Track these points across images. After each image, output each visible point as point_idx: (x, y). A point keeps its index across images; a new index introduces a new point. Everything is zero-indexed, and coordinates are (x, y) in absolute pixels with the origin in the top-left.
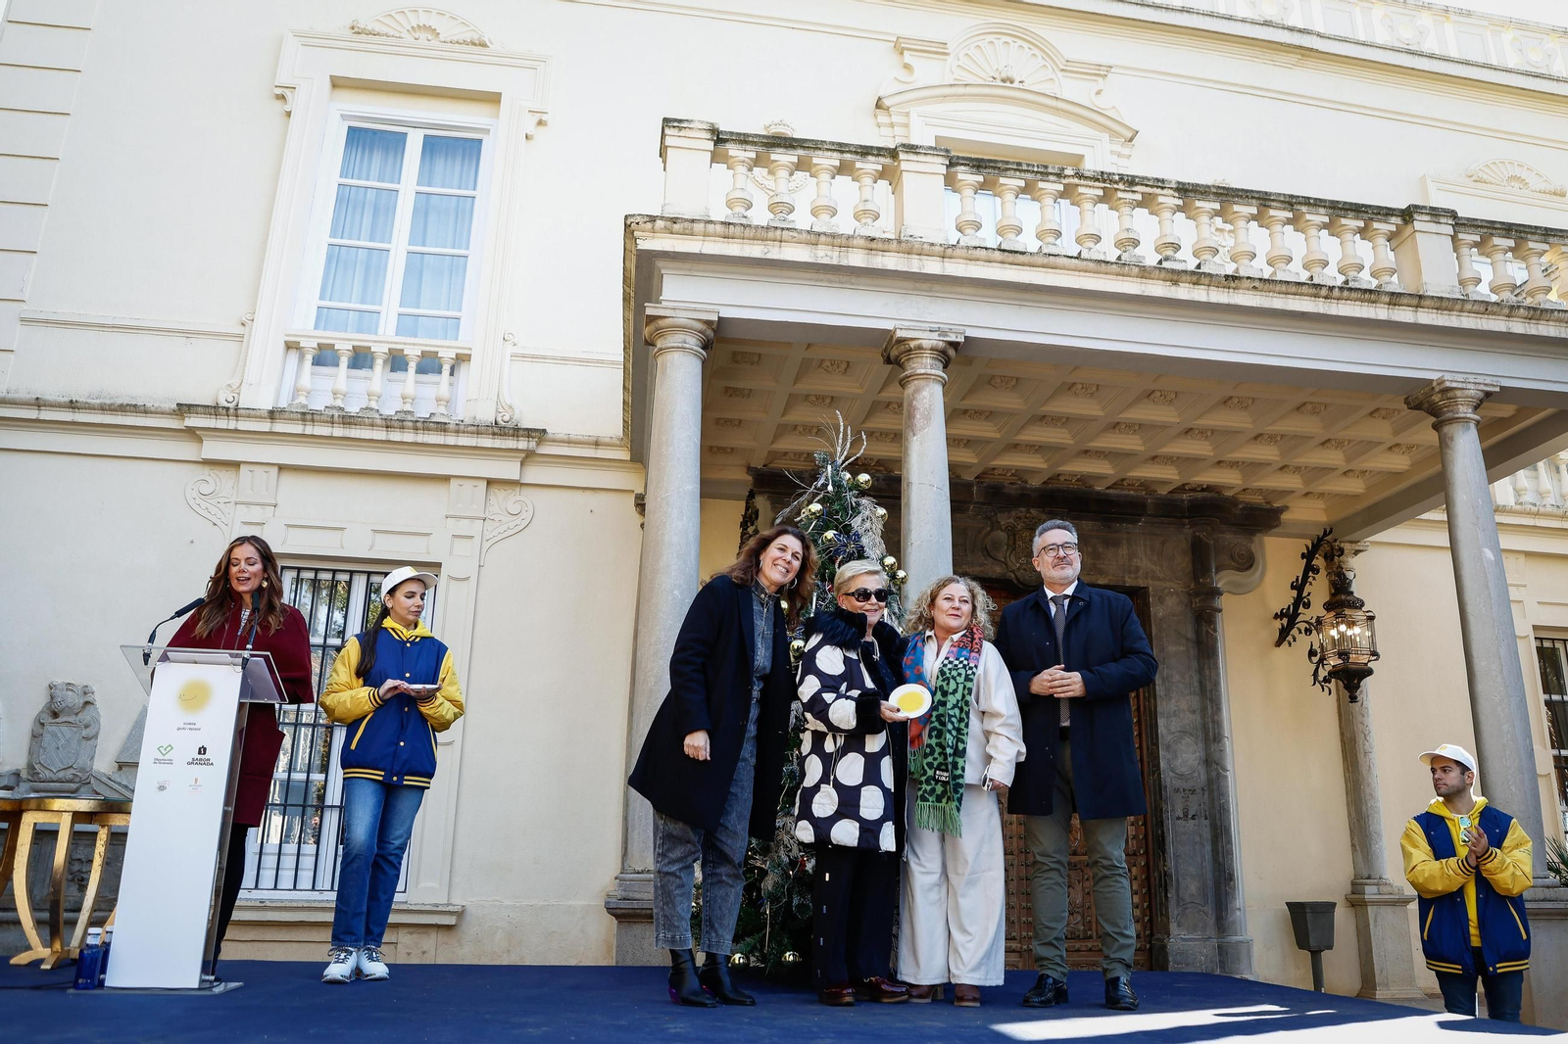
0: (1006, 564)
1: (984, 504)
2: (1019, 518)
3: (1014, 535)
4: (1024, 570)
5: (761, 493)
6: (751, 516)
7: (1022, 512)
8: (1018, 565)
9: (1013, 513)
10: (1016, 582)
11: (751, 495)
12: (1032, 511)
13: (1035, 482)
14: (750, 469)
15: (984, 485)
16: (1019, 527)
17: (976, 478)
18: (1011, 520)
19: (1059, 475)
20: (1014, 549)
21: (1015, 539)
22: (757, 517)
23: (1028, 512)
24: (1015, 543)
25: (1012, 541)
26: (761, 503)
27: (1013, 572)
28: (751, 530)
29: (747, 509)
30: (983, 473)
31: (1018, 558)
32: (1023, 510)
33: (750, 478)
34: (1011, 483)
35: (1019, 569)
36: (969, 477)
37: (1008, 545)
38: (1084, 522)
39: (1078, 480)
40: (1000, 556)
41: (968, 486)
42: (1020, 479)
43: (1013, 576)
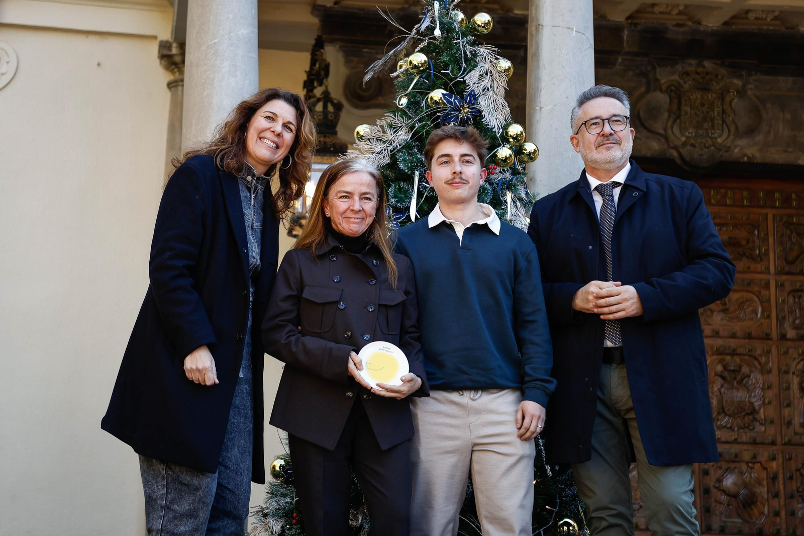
0: (666, 138)
1: (637, 54)
2: (687, 74)
3: (679, 98)
4: (693, 145)
5: (332, 41)
6: (318, 73)
7: (691, 65)
8: (683, 139)
9: (679, 68)
10: (679, 161)
11: (319, 45)
12: (707, 64)
13: (712, 22)
14: (316, 9)
15: (639, 28)
16: (687, 86)
17: (627, 18)
18: (676, 77)
19: (747, 12)
20: (678, 117)
21: (680, 103)
22: (327, 74)
23: (700, 64)
24: (679, 109)
25: (675, 108)
26: (332, 54)
27: (676, 148)
28: (318, 92)
29: (313, 63)
30: (638, 11)
31: (682, 130)
32: (693, 62)
33: (315, 21)
34: (678, 25)
35: (684, 144)
36: (618, 16)
37: (670, 111)
38: (781, 78)
39: (775, 18)
40: (659, 127)
41: (617, 29)
42: (690, 19)
43: (675, 154)
